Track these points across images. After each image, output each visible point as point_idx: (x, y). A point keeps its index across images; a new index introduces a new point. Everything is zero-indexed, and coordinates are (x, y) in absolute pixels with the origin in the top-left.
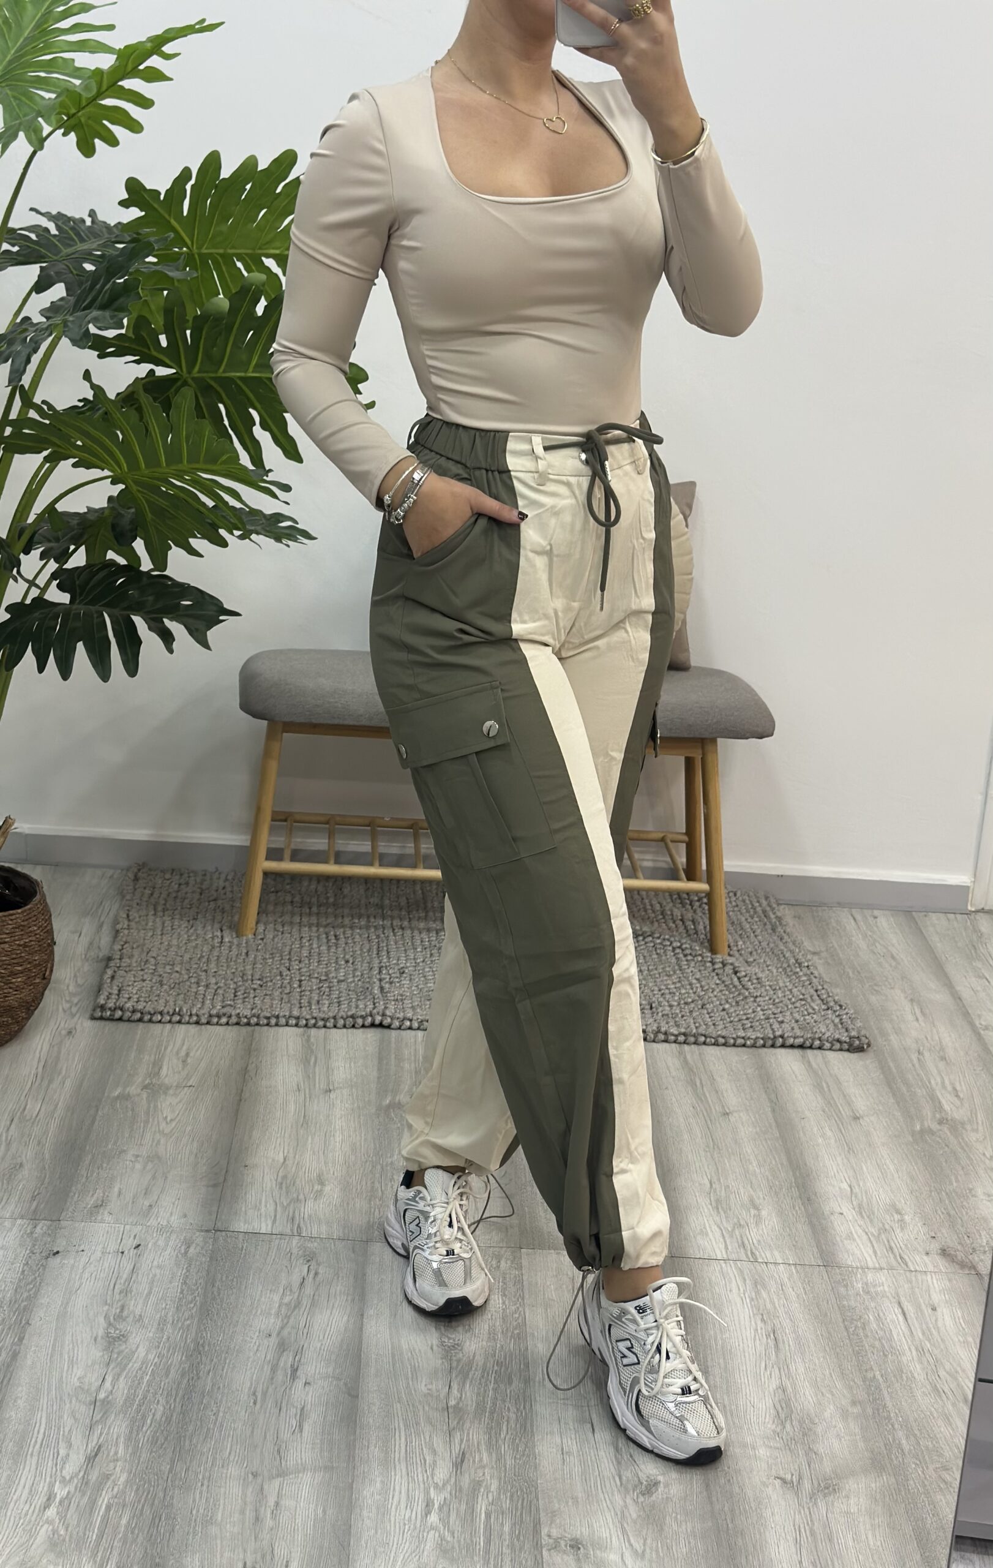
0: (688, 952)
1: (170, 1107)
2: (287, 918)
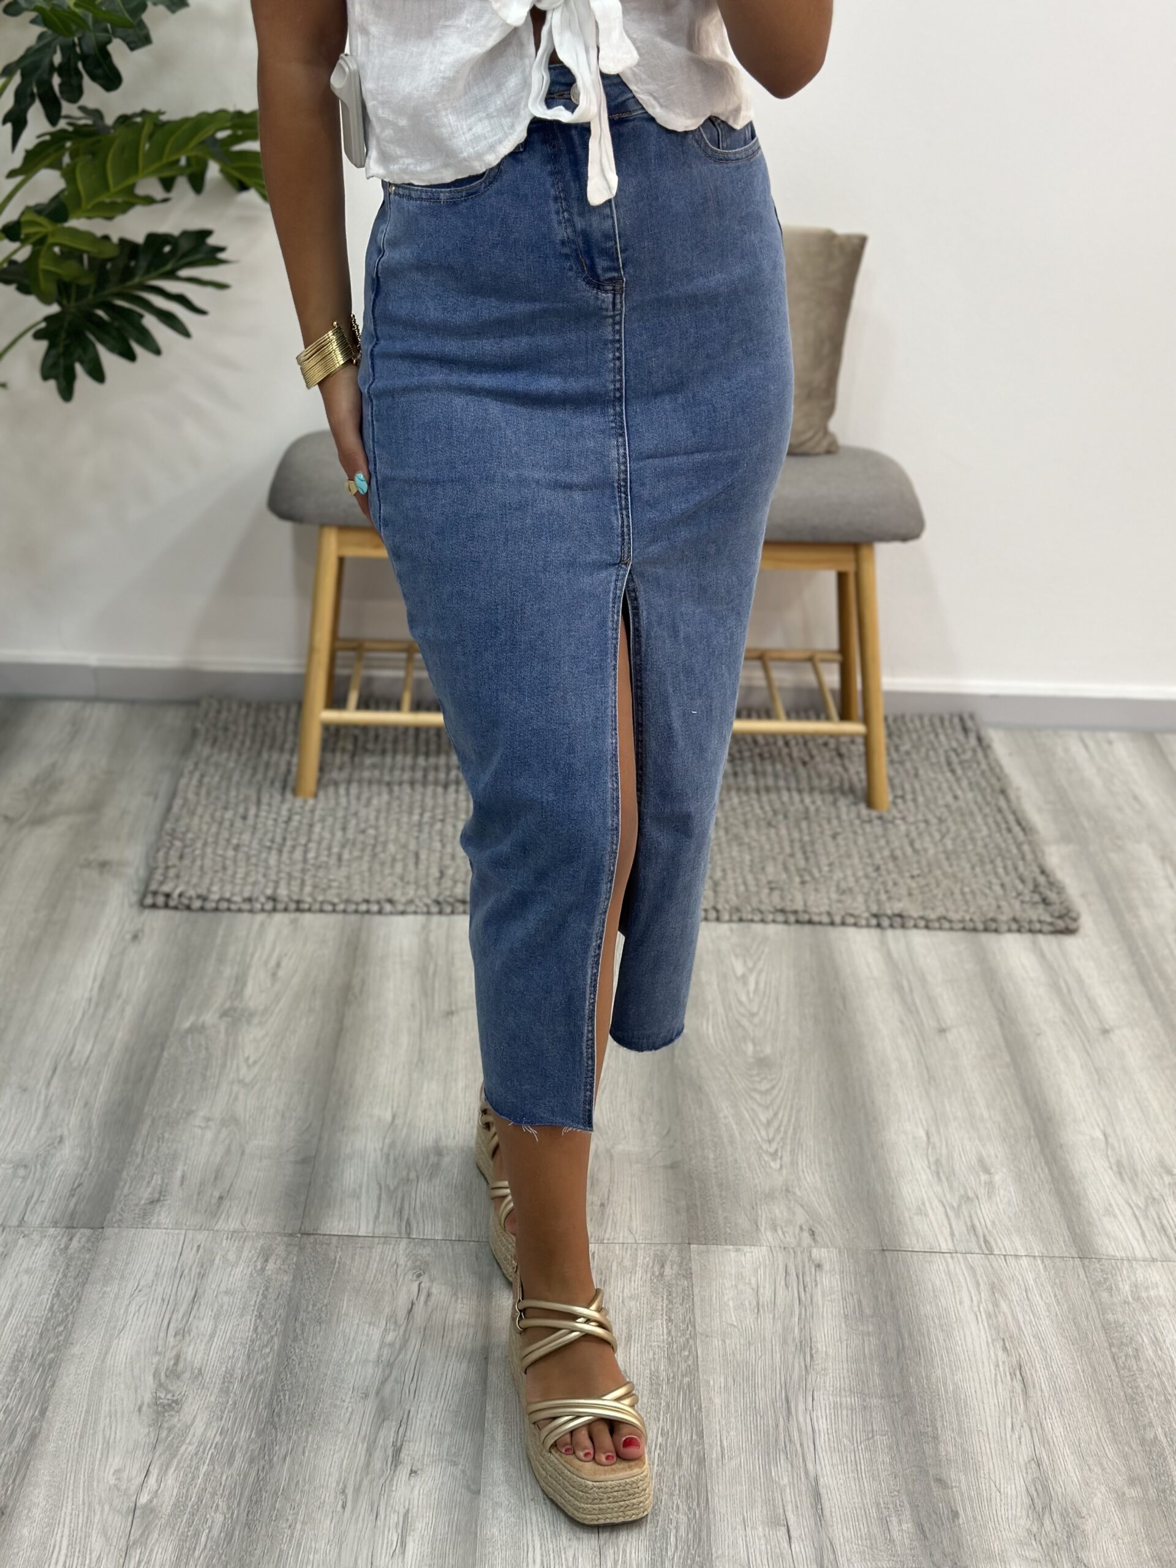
1: (254, 1041)
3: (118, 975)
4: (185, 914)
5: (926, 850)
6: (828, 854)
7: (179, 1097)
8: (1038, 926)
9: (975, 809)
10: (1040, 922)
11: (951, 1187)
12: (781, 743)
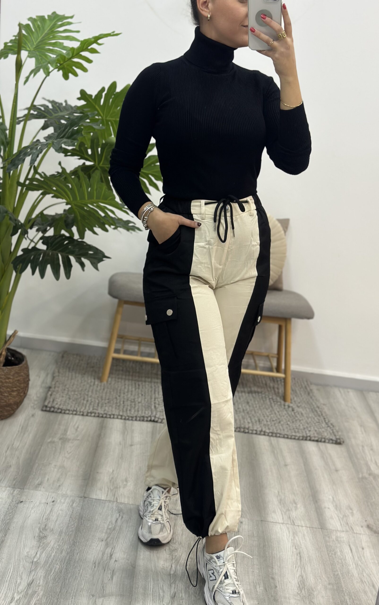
0: (275, 400)
1: (69, 447)
2: (120, 376)
7: (47, 459)
11: (284, 506)
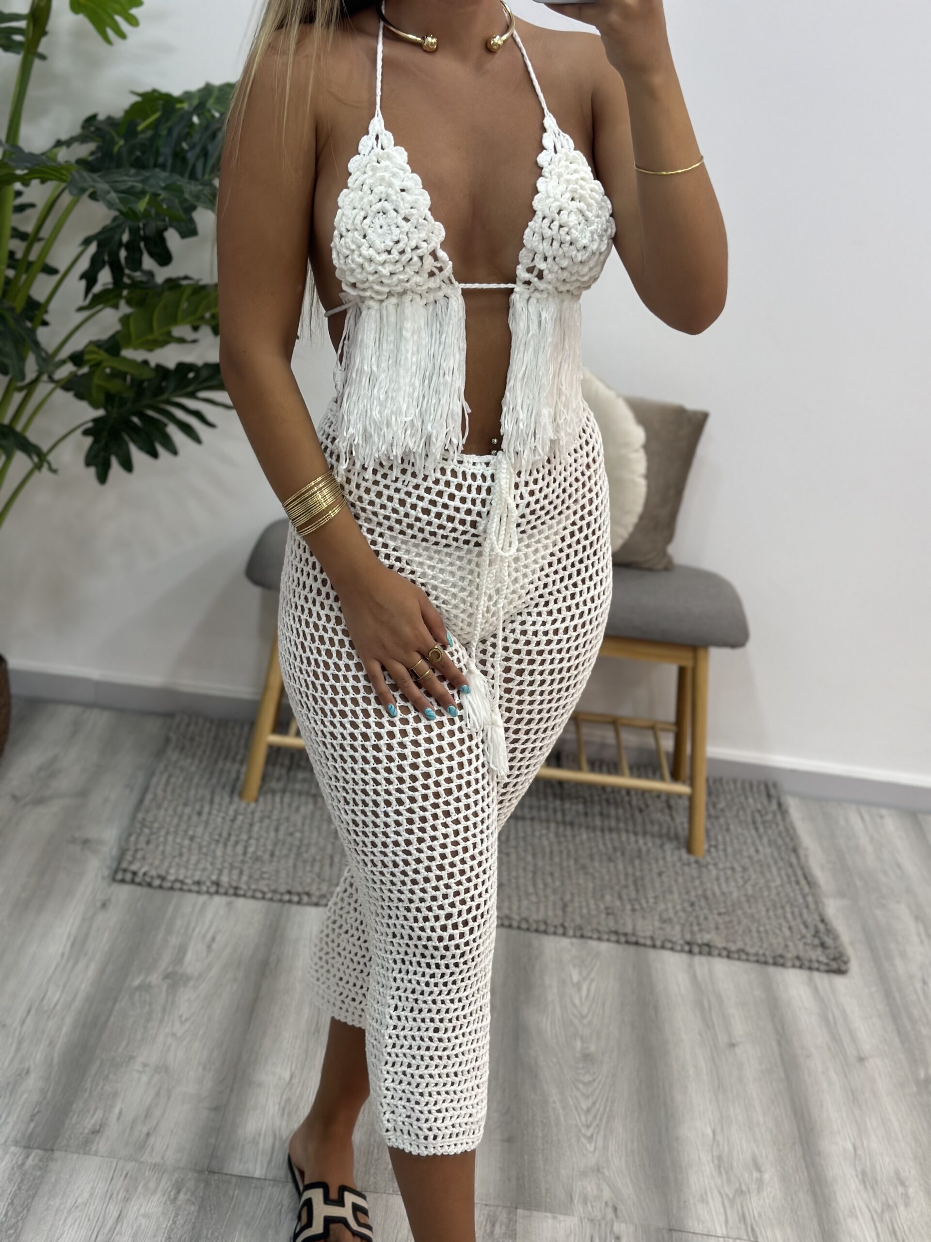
1: (186, 1001)
3: (87, 936)
4: (145, 890)
5: (731, 893)
6: (654, 889)
7: (124, 1044)
8: (816, 965)
9: (771, 861)
10: (819, 962)
11: (729, 1180)
12: (623, 792)
